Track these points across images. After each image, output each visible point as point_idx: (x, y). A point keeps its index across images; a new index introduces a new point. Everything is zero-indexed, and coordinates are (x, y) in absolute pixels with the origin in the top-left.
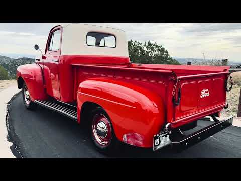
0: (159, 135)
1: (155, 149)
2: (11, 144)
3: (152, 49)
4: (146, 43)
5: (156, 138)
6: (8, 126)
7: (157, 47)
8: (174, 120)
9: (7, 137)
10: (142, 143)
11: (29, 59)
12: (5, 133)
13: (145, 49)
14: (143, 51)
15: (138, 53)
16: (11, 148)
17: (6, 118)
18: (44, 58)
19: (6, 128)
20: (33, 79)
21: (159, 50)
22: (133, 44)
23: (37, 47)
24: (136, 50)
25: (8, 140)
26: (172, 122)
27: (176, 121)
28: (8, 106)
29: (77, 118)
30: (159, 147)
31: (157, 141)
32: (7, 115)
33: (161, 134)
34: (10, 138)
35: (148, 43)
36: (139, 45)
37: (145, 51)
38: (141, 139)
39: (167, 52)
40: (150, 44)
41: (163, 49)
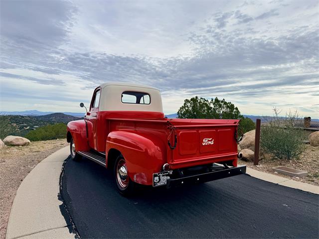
0: (159, 174)
1: (155, 185)
2: (61, 203)
3: (220, 106)
4: (212, 100)
5: (156, 176)
6: (61, 184)
7: (225, 103)
8: (172, 162)
9: (58, 196)
10: (146, 181)
11: (72, 117)
12: (57, 191)
13: (212, 106)
14: (210, 108)
15: (204, 111)
16: (60, 206)
17: (61, 176)
18: (88, 114)
19: (59, 187)
20: (79, 133)
21: (228, 107)
22: (199, 101)
23: (82, 105)
24: (202, 106)
25: (59, 199)
26: (170, 163)
27: (174, 163)
28: (64, 165)
29: (105, 165)
30: (159, 184)
31: (157, 178)
32: (62, 173)
33: (161, 173)
34: (61, 197)
35: (215, 100)
36: (205, 102)
37: (211, 108)
38: (145, 178)
39: (237, 109)
40: (217, 100)
41: (233, 106)
